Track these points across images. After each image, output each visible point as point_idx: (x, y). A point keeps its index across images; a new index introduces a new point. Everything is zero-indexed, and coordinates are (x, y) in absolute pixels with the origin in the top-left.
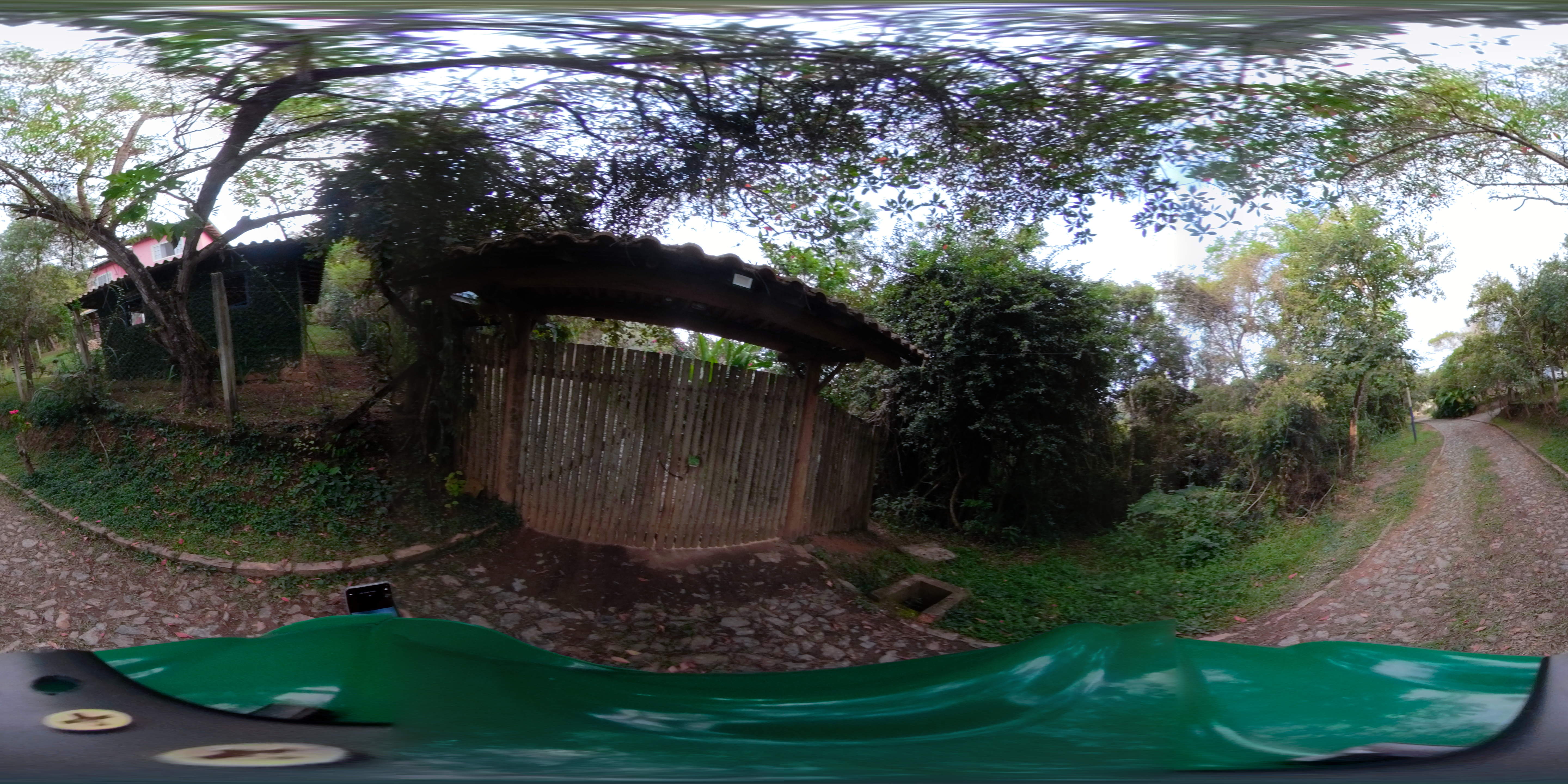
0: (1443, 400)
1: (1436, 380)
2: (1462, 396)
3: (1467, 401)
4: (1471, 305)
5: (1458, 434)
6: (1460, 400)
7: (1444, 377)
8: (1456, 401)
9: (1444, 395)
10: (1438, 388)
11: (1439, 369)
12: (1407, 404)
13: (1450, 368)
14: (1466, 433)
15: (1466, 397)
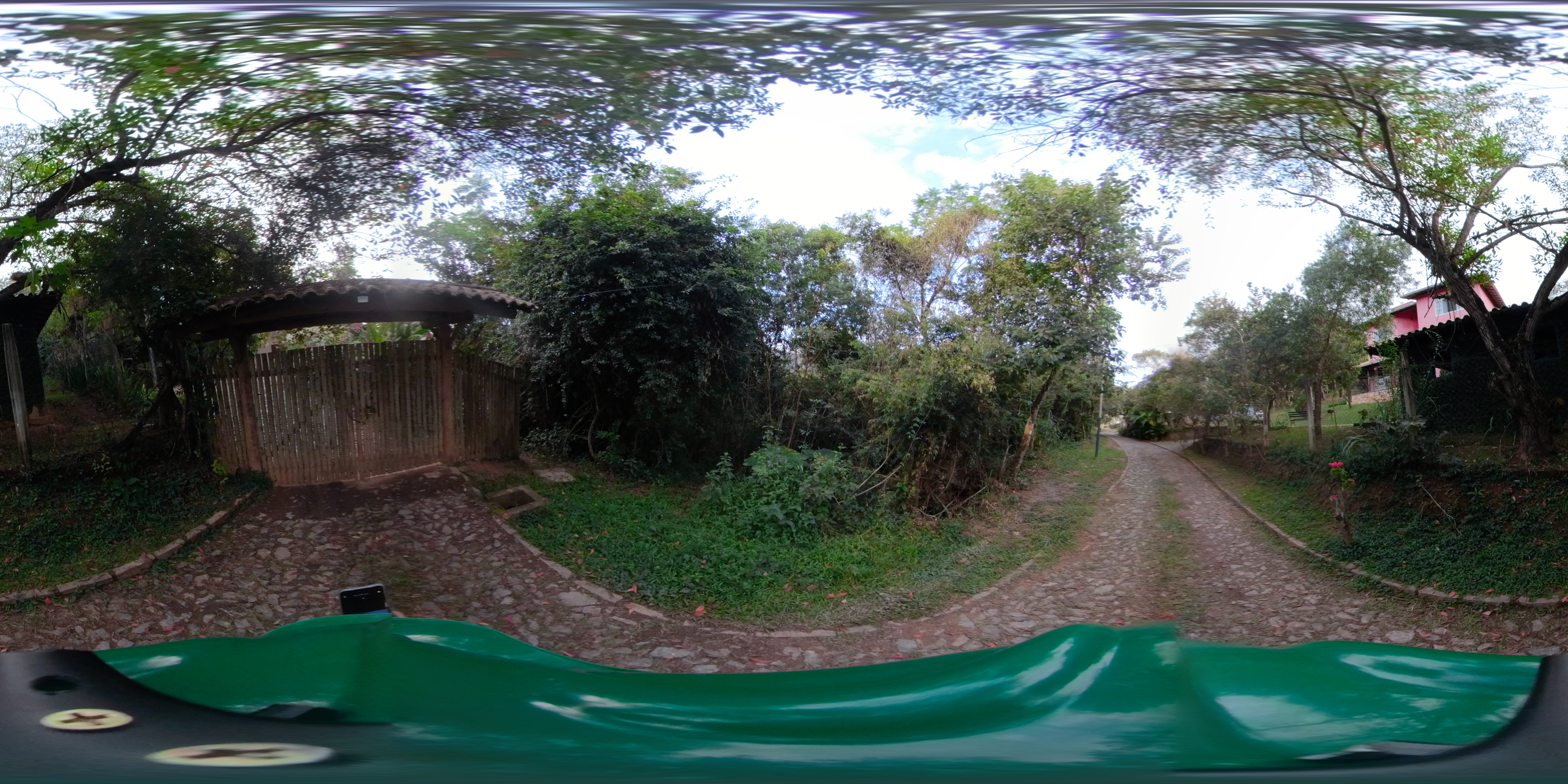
0: (1134, 418)
1: (1132, 397)
2: (1155, 419)
3: (1159, 426)
4: (1189, 324)
5: (1144, 459)
6: (1152, 423)
7: (1141, 394)
8: (1147, 423)
9: (1137, 413)
10: (1132, 405)
11: (1137, 387)
12: (1097, 414)
13: (1152, 385)
14: (1153, 459)
15: (1159, 421)
